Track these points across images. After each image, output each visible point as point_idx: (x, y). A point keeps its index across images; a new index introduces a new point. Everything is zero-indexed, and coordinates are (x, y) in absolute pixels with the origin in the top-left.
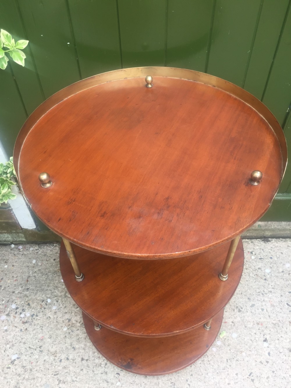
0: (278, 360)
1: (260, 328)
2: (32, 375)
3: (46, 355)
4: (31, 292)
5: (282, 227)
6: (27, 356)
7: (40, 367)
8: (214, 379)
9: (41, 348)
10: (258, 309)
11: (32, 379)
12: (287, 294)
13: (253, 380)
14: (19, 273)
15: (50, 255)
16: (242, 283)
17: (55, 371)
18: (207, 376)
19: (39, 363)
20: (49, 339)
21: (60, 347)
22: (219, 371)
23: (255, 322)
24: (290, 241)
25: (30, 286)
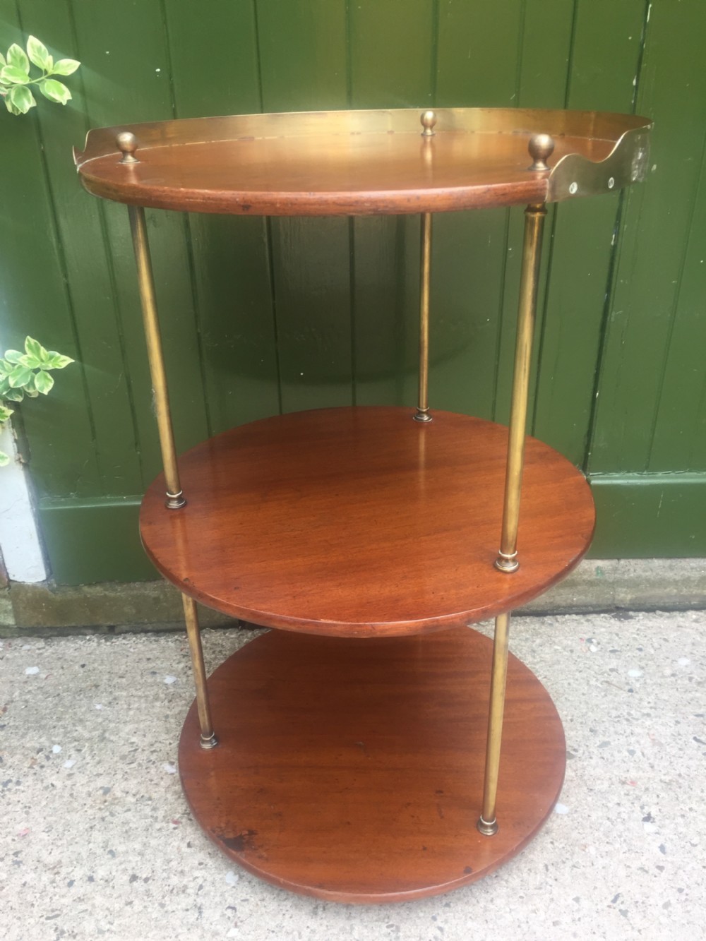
0: (688, 863)
1: (628, 791)
3: (29, 871)
5: (654, 574)
8: (513, 912)
9: (19, 855)
10: (619, 752)
12: (693, 719)
13: (624, 913)
15: (73, 659)
16: (570, 699)
17: (50, 909)
18: (492, 906)
20: (44, 833)
21: (71, 852)
22: (524, 893)
23: (614, 779)
24: (682, 617)
25: (9, 719)
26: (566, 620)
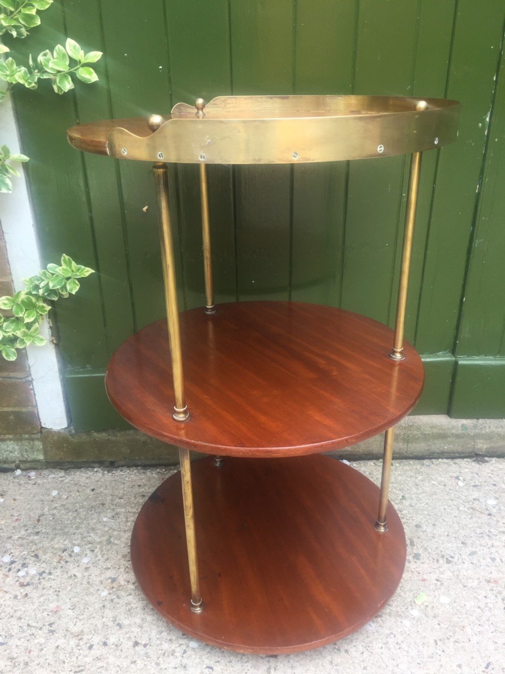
1: (492, 587)
2: (27, 672)
3: (60, 637)
4: (43, 536)
6: (22, 640)
7: (47, 658)
9: (53, 626)
10: (484, 559)
14: (24, 509)
15: (86, 485)
17: (76, 665)
19: (45, 651)
20: (70, 610)
21: (90, 624)
22: (421, 661)
23: (481, 579)
25: (42, 527)
26: (439, 463)
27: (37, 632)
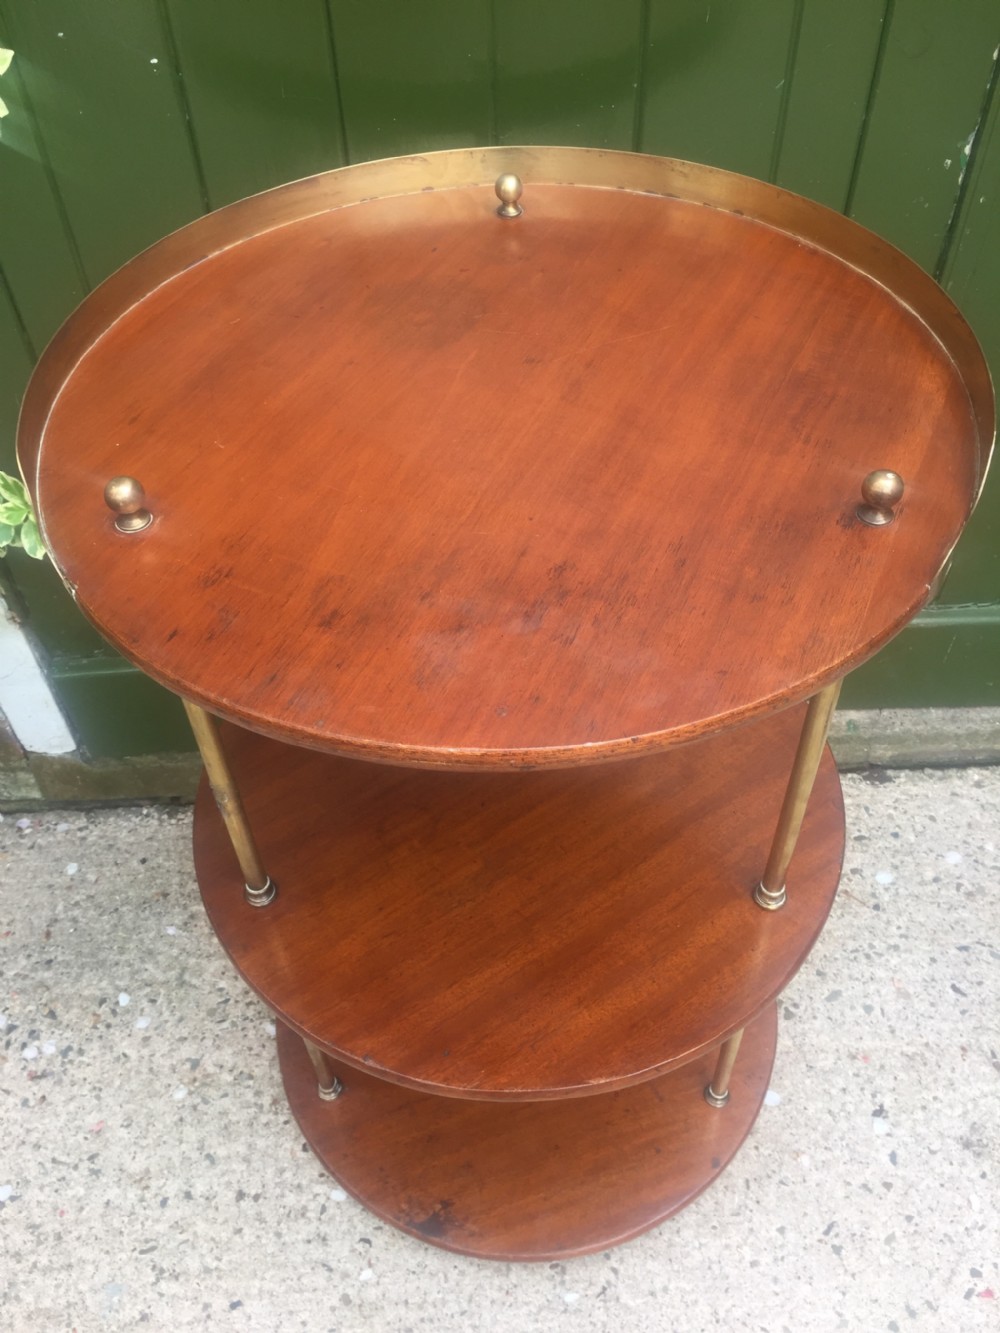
0: (923, 1179)
1: (859, 1069)
2: (61, 1253)
3: (111, 1184)
4: (60, 971)
5: (929, 728)
6: (47, 1190)
7: (92, 1224)
8: (703, 1249)
9: (96, 1161)
10: (852, 1008)
11: (62, 1267)
12: (954, 955)
13: (837, 1250)
14: (19, 908)
15: (129, 848)
17: (142, 1238)
18: (677, 1239)
19: (88, 1213)
20: (122, 1129)
21: (160, 1156)
22: (718, 1221)
23: (841, 1051)
24: (960, 778)
25: (57, 951)
27: (70, 1173)
